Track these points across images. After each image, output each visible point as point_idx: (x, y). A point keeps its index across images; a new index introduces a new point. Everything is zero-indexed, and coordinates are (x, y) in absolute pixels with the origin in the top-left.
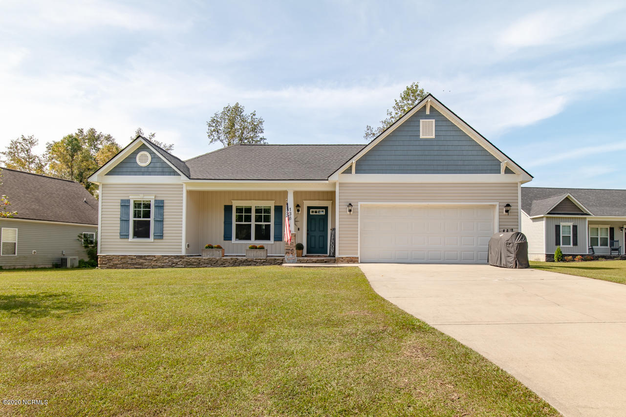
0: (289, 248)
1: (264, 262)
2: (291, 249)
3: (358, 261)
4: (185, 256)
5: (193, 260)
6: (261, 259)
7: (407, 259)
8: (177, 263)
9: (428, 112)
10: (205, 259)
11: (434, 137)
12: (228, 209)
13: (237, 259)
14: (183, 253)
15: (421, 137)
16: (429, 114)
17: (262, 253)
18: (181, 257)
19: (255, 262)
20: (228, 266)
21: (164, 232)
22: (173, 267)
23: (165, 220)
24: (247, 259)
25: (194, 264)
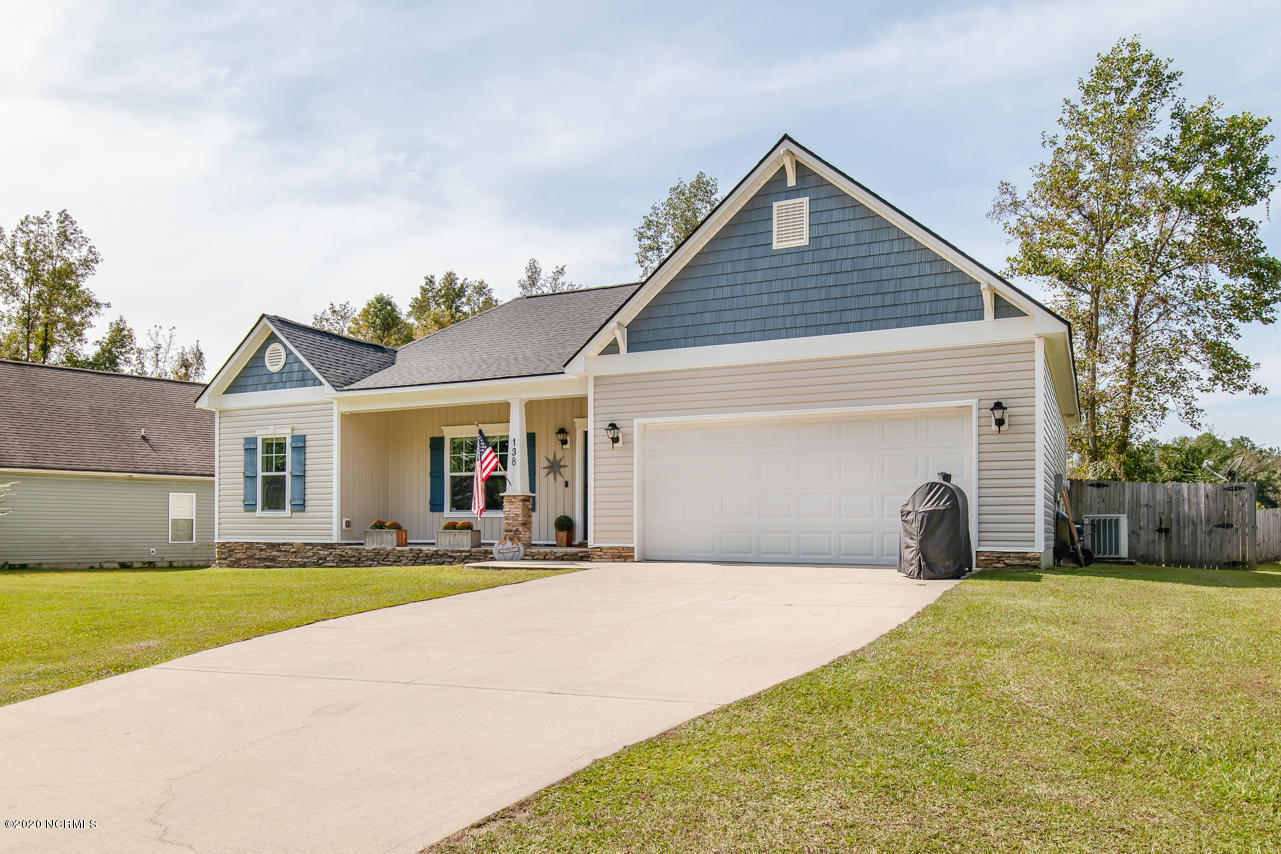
0: (510, 528)
1: (466, 557)
2: (514, 529)
3: (633, 557)
4: (340, 544)
5: (350, 552)
6: (462, 552)
7: (750, 552)
8: (325, 559)
9: (791, 181)
10: (367, 552)
11: (805, 241)
12: (437, 444)
13: (419, 550)
14: (335, 539)
15: (776, 246)
16: (794, 184)
17: (465, 538)
18: (331, 546)
19: (451, 557)
20: (406, 565)
21: (307, 497)
22: (320, 565)
23: (308, 473)
24: (436, 551)
25: (352, 559)
